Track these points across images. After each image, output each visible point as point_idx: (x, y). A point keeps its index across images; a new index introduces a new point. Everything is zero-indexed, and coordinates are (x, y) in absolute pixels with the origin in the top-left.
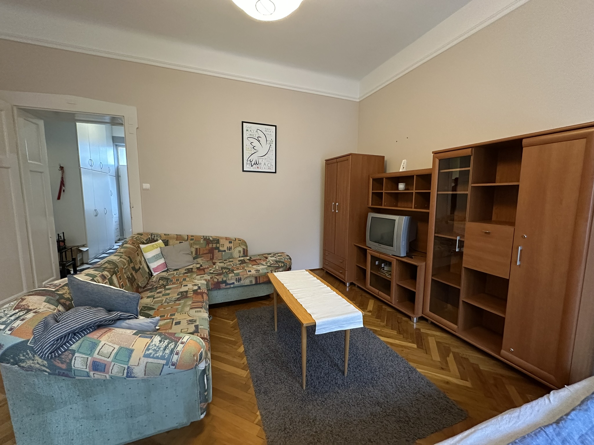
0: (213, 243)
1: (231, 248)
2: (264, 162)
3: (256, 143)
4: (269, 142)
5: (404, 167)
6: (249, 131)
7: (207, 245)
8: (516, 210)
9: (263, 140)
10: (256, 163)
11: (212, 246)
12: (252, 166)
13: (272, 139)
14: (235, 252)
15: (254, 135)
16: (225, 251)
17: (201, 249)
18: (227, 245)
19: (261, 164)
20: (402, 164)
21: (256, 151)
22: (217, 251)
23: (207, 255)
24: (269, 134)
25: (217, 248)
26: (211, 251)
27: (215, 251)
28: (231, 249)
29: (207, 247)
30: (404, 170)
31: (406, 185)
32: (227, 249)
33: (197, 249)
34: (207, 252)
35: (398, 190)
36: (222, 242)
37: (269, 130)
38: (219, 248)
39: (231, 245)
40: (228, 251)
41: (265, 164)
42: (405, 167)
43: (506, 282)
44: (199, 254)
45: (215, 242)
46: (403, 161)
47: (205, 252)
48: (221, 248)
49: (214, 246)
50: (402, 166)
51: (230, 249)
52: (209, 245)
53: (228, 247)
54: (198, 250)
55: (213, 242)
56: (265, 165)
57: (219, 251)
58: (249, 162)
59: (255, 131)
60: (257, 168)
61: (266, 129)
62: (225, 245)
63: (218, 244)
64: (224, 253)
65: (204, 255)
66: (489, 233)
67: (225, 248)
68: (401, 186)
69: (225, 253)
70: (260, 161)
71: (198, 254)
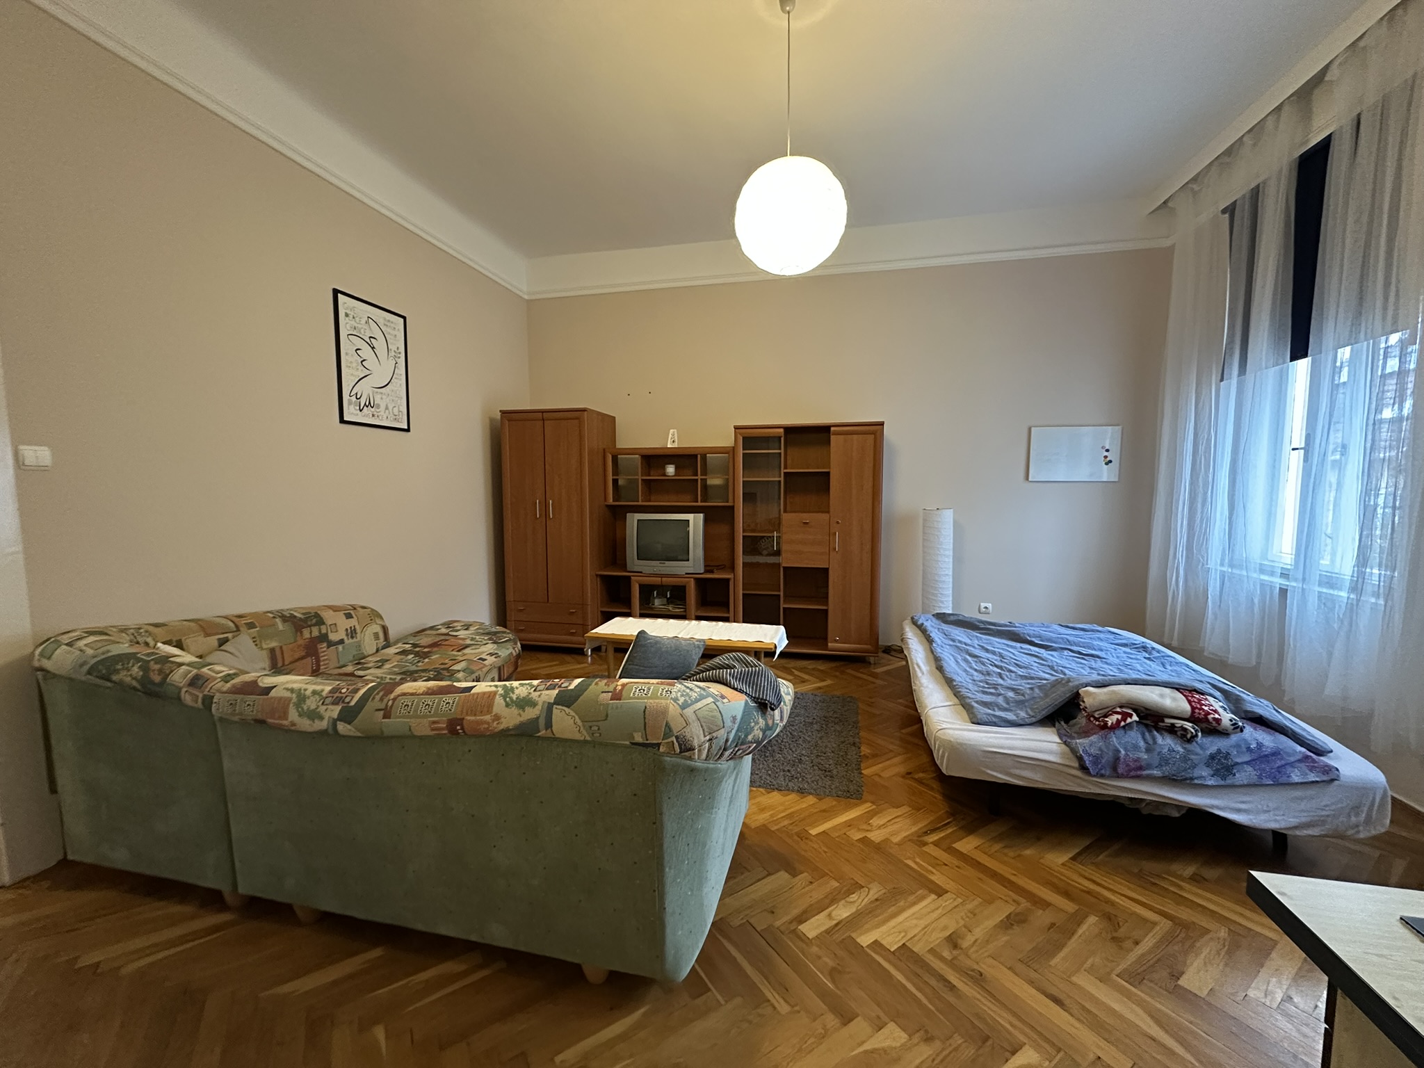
0: (310, 626)
1: (355, 629)
2: (385, 404)
3: (366, 352)
4: (393, 354)
5: (673, 441)
6: (351, 316)
7: (297, 633)
8: (829, 497)
9: (380, 344)
10: (370, 403)
11: (311, 633)
12: (361, 411)
13: (398, 348)
14: (366, 638)
15: (362, 331)
16: (342, 642)
17: (284, 648)
18: (344, 624)
19: (378, 406)
20: (670, 436)
21: (368, 372)
22: (325, 645)
23: (304, 661)
24: (392, 335)
25: (324, 638)
26: (311, 650)
27: (319, 646)
28: (356, 633)
29: (300, 642)
30: (676, 445)
31: (676, 469)
32: (347, 635)
33: (272, 651)
34: (303, 654)
35: (665, 475)
36: (329, 617)
37: (392, 325)
38: (326, 635)
39: (353, 622)
40: (351, 641)
41: (387, 408)
42: (676, 441)
43: (826, 571)
44: (283, 665)
45: (314, 621)
46: (671, 431)
47: (297, 655)
48: (333, 637)
49: (315, 632)
50: (670, 438)
51: (352, 633)
52: (301, 633)
53: (347, 630)
54: (278, 653)
55: (309, 623)
56: (387, 411)
57: (331, 644)
58: (354, 398)
59: (363, 321)
60: (371, 416)
61: (385, 319)
62: (339, 627)
63: (322, 627)
64: (340, 647)
65: (297, 664)
66: (807, 523)
67: (341, 635)
68: (671, 470)
69: (343, 648)
70: (377, 398)
71: (280, 664)
